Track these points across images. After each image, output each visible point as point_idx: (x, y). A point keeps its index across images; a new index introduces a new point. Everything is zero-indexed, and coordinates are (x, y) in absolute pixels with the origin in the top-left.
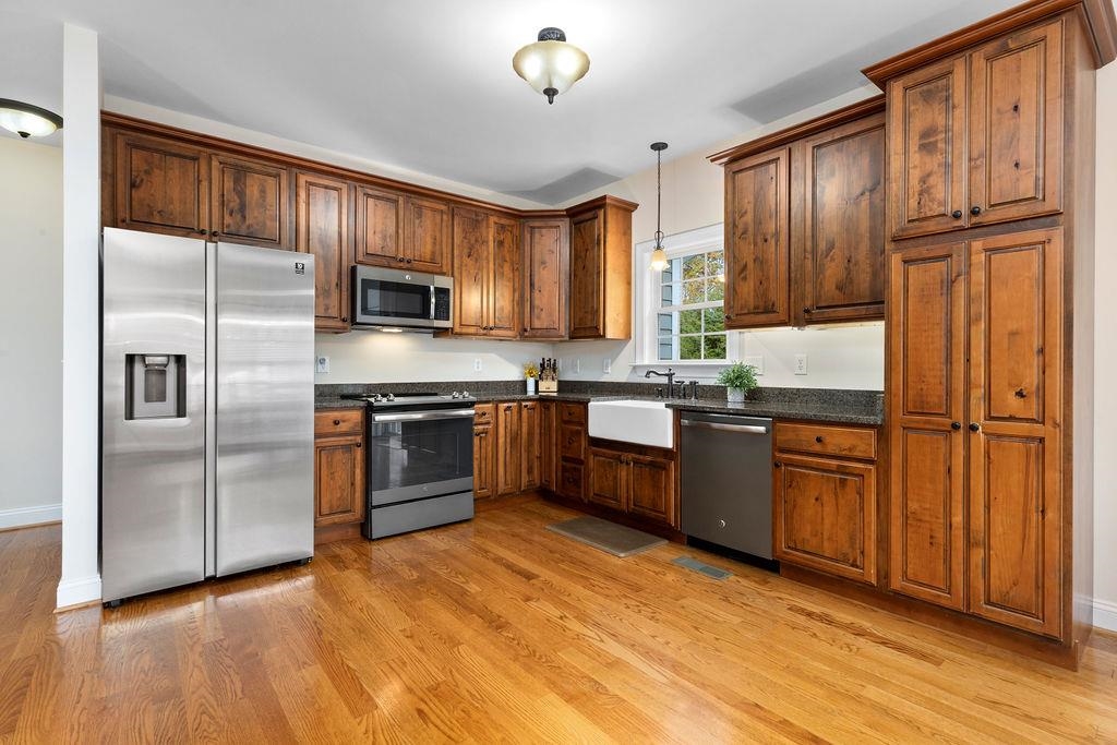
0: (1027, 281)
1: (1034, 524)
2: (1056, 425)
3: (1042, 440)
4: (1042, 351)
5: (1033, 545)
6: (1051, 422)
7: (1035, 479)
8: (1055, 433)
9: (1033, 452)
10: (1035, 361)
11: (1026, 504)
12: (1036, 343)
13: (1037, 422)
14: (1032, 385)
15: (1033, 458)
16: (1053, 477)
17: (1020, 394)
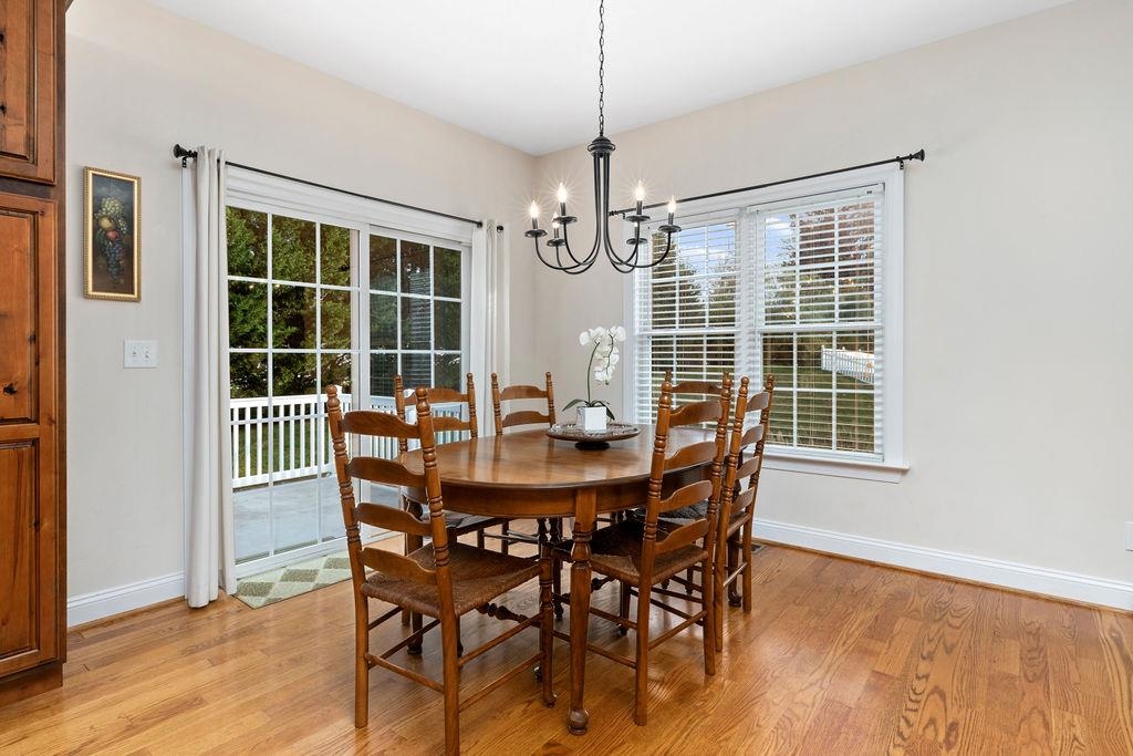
0: (17, 256)
1: (27, 541)
2: (51, 421)
3: (35, 442)
4: (35, 339)
5: (27, 566)
6: (46, 419)
7: (28, 486)
8: (51, 430)
9: (26, 456)
10: (29, 350)
11: (17, 520)
12: (29, 329)
13: (28, 421)
14: (24, 378)
15: (26, 464)
16: (47, 481)
17: (10, 390)
